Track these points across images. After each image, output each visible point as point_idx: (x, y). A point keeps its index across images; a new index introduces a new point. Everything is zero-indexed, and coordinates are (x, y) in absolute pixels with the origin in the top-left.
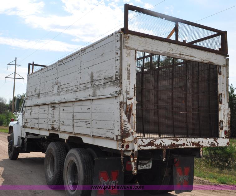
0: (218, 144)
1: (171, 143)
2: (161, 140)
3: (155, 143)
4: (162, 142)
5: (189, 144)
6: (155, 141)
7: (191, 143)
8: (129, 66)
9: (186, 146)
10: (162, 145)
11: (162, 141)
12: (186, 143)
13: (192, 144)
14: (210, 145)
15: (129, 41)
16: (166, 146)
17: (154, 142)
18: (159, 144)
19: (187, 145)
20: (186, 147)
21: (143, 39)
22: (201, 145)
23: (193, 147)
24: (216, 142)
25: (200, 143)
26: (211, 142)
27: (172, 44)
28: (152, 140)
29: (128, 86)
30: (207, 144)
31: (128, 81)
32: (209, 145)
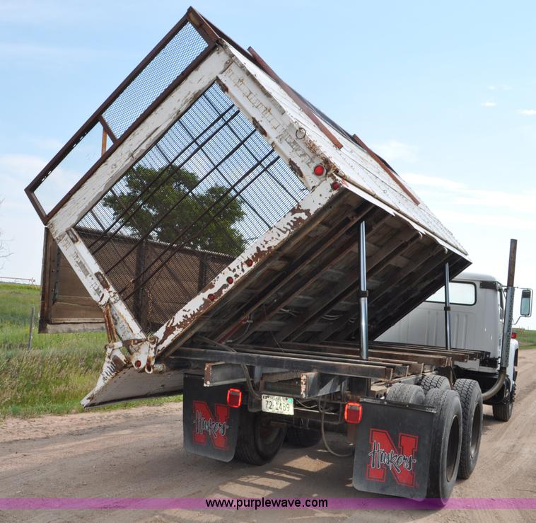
0: (307, 212)
1: (203, 299)
2: (182, 310)
3: (174, 324)
4: (185, 313)
5: (238, 272)
6: (173, 322)
7: (242, 264)
8: (77, 257)
9: (235, 280)
10: (189, 316)
11: (184, 310)
12: (232, 275)
13: (245, 266)
14: (288, 232)
15: (55, 229)
16: (196, 311)
17: (172, 324)
18: (182, 321)
19: (236, 276)
20: (237, 279)
21: (69, 204)
22: (266, 251)
23: (252, 267)
24: (301, 211)
25: (262, 249)
26: (288, 224)
27: (109, 159)
28: (168, 324)
29: (93, 282)
30: (279, 235)
31: (88, 276)
32: (285, 232)
